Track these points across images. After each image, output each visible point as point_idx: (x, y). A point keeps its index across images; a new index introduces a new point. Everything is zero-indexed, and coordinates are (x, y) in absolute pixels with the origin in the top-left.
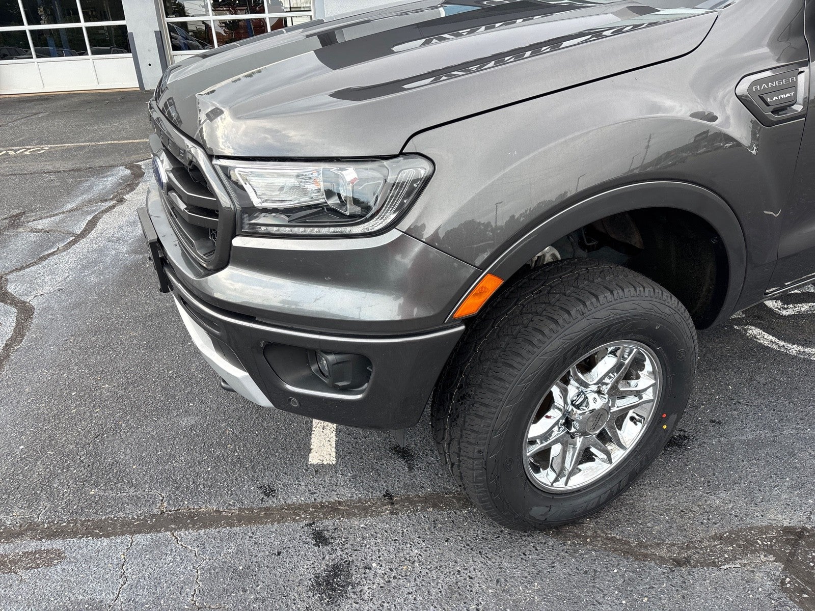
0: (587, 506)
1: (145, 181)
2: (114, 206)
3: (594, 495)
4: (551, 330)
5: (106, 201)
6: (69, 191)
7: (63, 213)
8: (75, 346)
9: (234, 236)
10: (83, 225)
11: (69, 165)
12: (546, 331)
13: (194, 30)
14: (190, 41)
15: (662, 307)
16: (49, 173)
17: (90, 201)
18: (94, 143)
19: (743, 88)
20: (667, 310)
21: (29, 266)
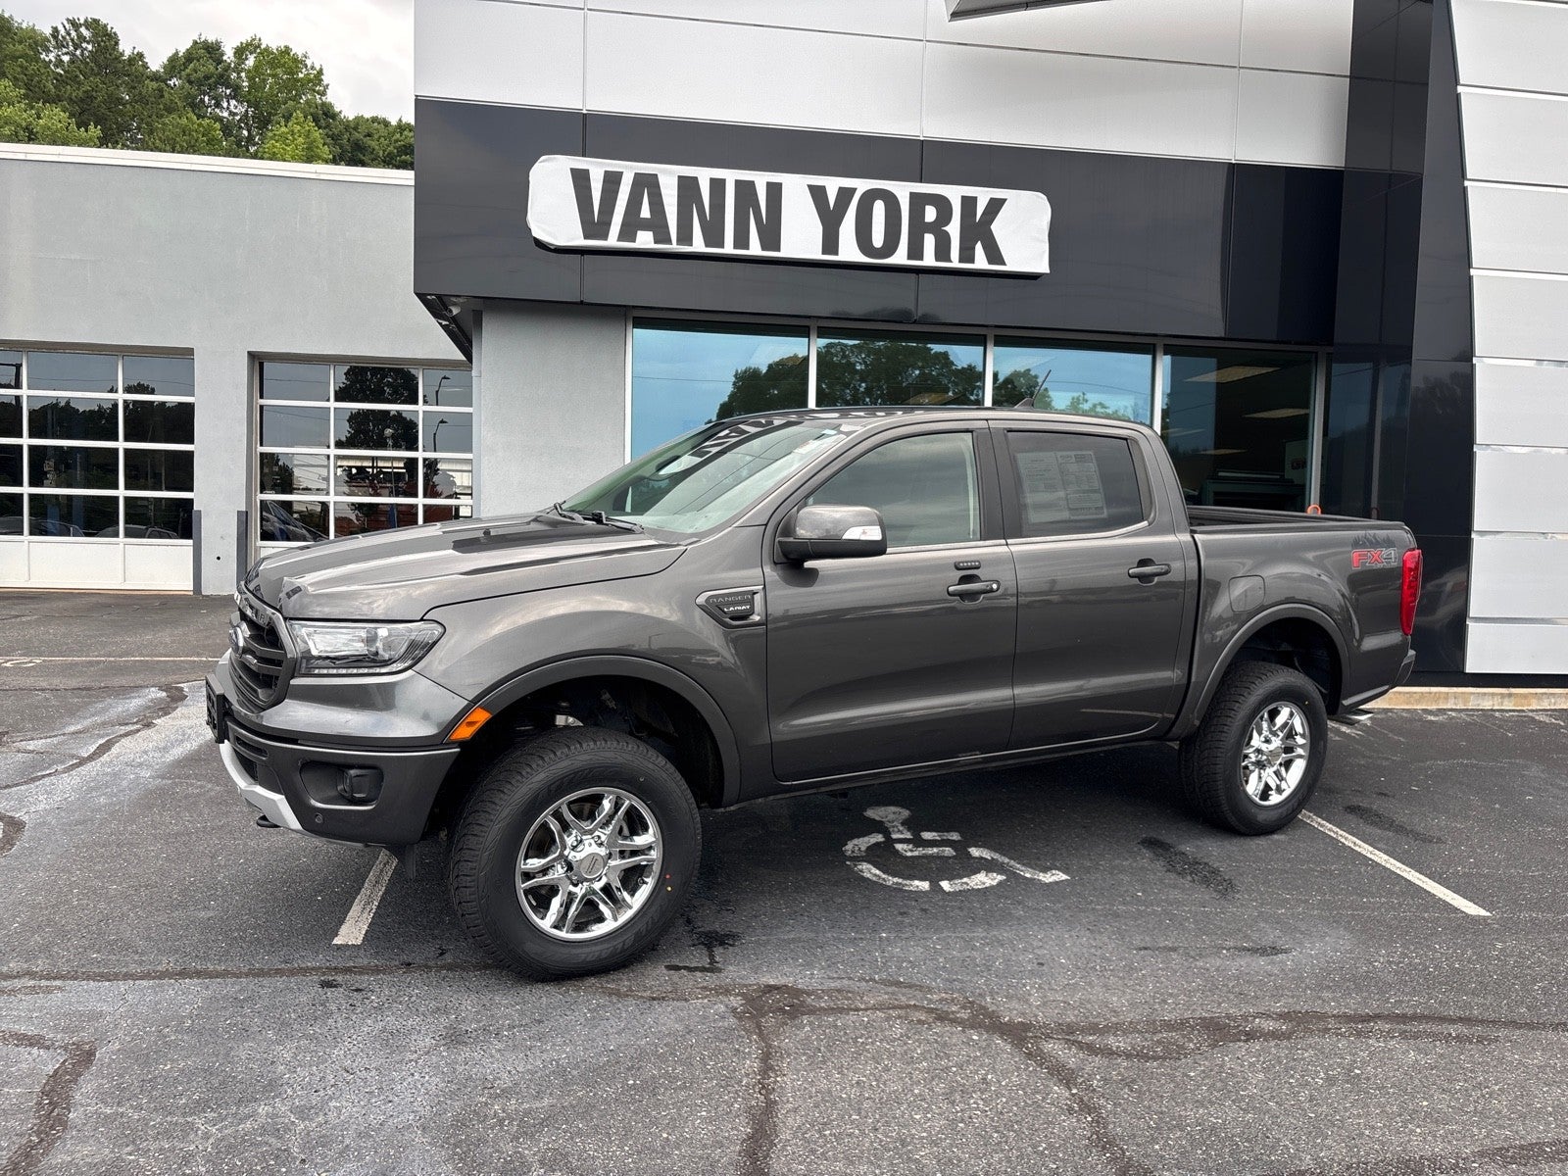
0: (586, 957)
1: (186, 706)
2: (138, 731)
3: (599, 948)
4: (538, 765)
5: (127, 724)
6: (73, 712)
7: (64, 734)
8: (78, 856)
9: (293, 677)
10: (92, 749)
11: (74, 683)
12: (534, 766)
13: (302, 512)
14: (291, 528)
15: (646, 763)
16: (43, 690)
17: (104, 724)
18: (113, 659)
19: (702, 599)
20: (650, 766)
21: (17, 785)
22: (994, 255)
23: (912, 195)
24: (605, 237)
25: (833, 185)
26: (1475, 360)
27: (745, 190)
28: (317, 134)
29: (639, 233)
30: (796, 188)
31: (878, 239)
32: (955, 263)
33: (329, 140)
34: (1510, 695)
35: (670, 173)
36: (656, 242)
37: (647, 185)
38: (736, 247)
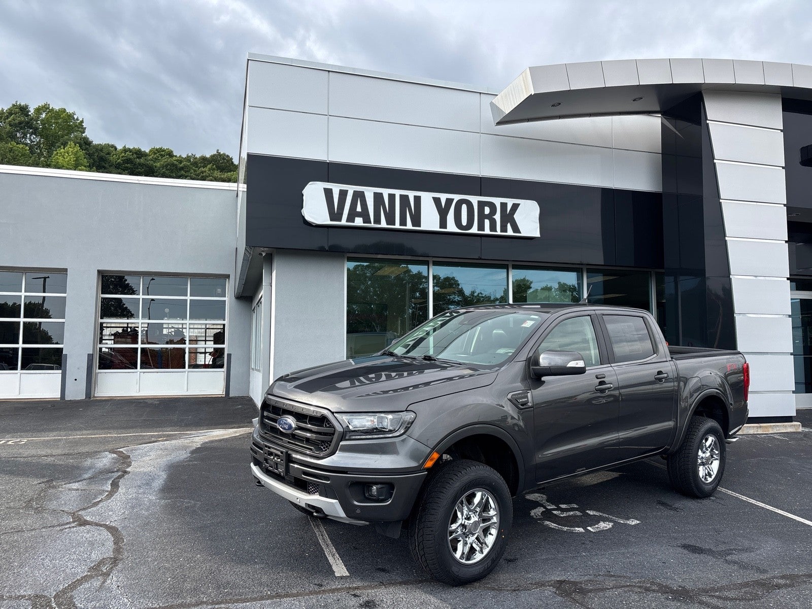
0: (475, 573)
2: (123, 475)
4: (456, 479)
9: (341, 441)
10: (109, 486)
19: (509, 396)
20: (496, 477)
21: (89, 508)
22: (516, 229)
23: (479, 202)
24: (340, 220)
25: (443, 197)
26: (731, 276)
27: (404, 199)
28: (82, 153)
29: (356, 218)
30: (427, 198)
31: (464, 222)
32: (499, 233)
33: (87, 156)
34: (760, 427)
35: (369, 191)
36: (364, 223)
37: (359, 196)
38: (400, 225)
